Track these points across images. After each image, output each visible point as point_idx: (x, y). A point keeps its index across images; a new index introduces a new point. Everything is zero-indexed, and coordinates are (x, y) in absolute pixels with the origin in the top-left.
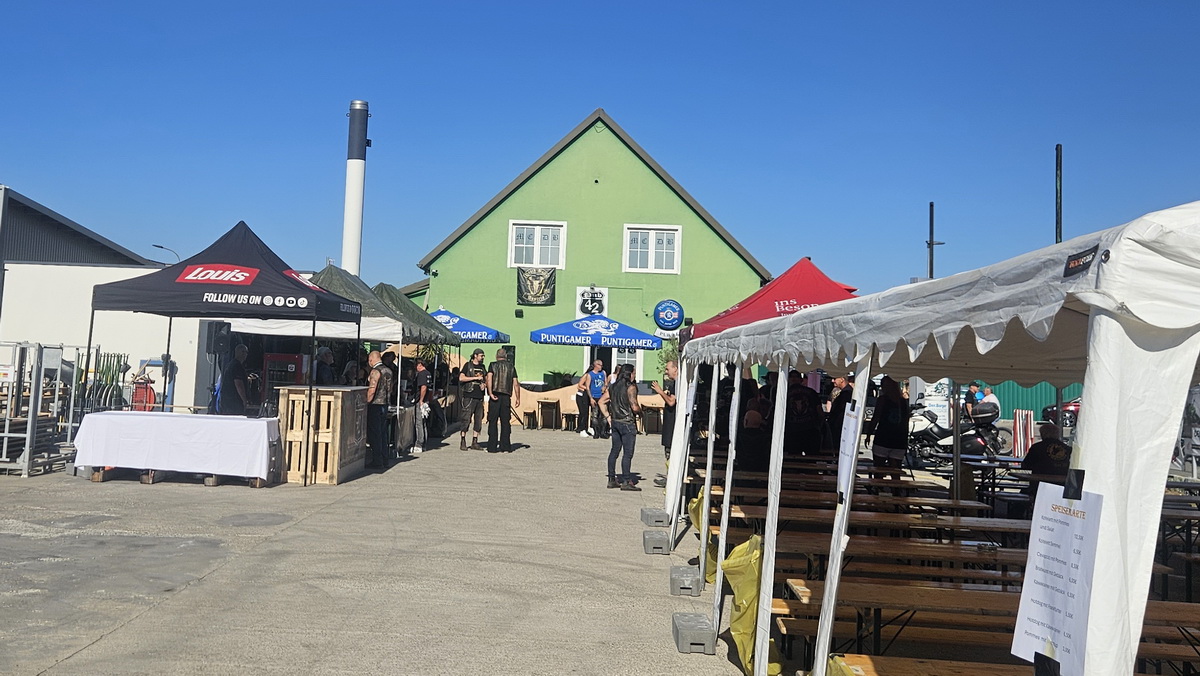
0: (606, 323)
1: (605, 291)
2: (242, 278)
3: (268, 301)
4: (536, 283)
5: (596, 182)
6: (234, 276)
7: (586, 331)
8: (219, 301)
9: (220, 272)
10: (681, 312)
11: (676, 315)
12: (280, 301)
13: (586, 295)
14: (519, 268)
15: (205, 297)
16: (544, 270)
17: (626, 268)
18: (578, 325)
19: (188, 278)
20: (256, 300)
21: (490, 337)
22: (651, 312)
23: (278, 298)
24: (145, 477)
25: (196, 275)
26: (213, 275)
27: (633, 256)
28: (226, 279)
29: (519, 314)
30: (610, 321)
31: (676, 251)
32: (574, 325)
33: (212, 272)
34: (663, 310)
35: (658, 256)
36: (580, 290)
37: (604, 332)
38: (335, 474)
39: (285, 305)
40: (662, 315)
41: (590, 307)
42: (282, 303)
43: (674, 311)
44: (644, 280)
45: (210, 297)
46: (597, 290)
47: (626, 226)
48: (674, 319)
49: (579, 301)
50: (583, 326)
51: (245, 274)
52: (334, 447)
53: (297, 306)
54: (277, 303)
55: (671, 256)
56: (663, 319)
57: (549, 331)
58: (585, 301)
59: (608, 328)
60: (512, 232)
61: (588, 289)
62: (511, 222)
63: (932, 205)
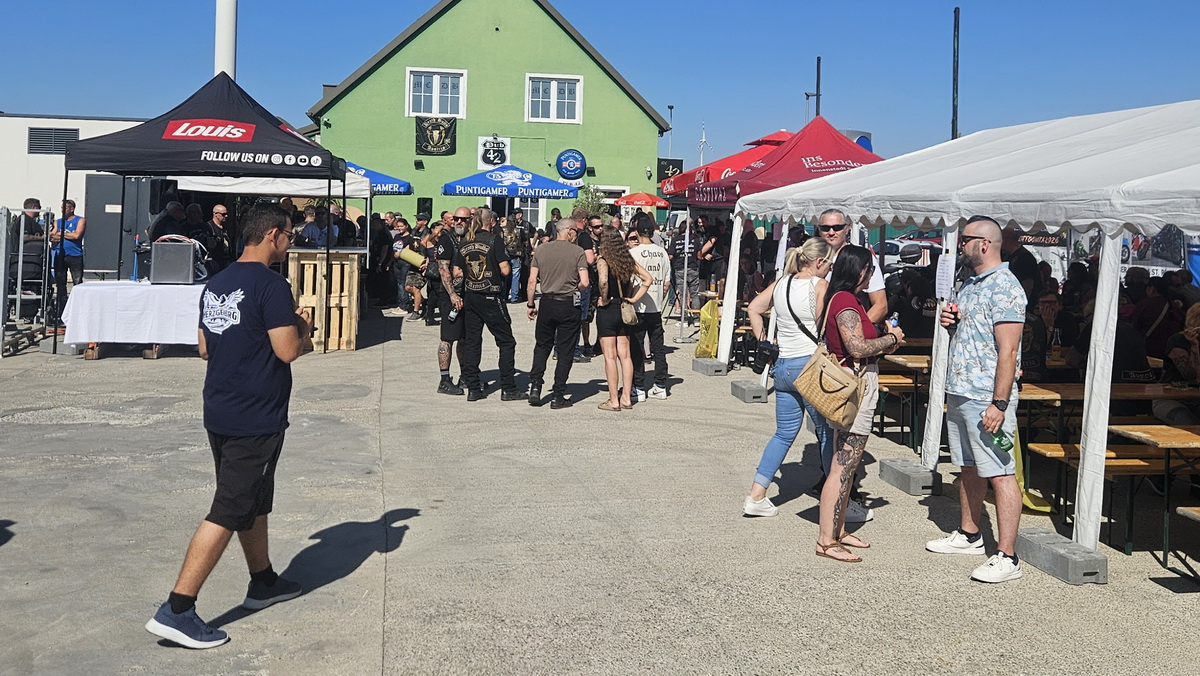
0: (519, 174)
1: (507, 141)
2: (239, 135)
3: (277, 159)
4: (436, 134)
5: (497, 29)
6: (229, 133)
7: (501, 182)
8: (220, 159)
9: (211, 128)
10: (583, 162)
11: (578, 165)
12: (290, 160)
13: (488, 144)
14: (417, 117)
15: (203, 156)
16: (444, 119)
17: (527, 118)
18: (491, 176)
19: (176, 134)
20: (264, 158)
21: (402, 189)
22: (554, 162)
23: (288, 157)
24: (148, 352)
25: (183, 130)
26: (204, 131)
27: (535, 105)
28: (222, 135)
29: (419, 165)
30: (523, 172)
31: (577, 101)
32: (487, 176)
33: (203, 128)
34: (566, 160)
35: (560, 106)
36: (482, 140)
37: (520, 182)
38: (353, 338)
39: (296, 164)
40: (565, 164)
41: (492, 156)
42: (293, 162)
43: (577, 160)
44: (546, 130)
45: (210, 156)
46: (499, 139)
47: (528, 75)
48: (577, 169)
49: (481, 150)
50: (496, 176)
51: (241, 130)
52: (350, 311)
53: (310, 165)
54: (287, 162)
55: (572, 107)
56: (566, 168)
57: (463, 182)
58: (487, 151)
59: (522, 179)
60: (409, 80)
61: (491, 139)
62: (408, 69)
63: (819, 59)
